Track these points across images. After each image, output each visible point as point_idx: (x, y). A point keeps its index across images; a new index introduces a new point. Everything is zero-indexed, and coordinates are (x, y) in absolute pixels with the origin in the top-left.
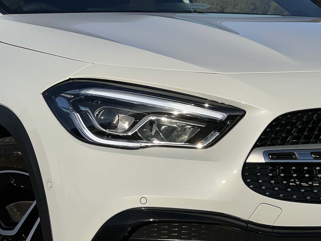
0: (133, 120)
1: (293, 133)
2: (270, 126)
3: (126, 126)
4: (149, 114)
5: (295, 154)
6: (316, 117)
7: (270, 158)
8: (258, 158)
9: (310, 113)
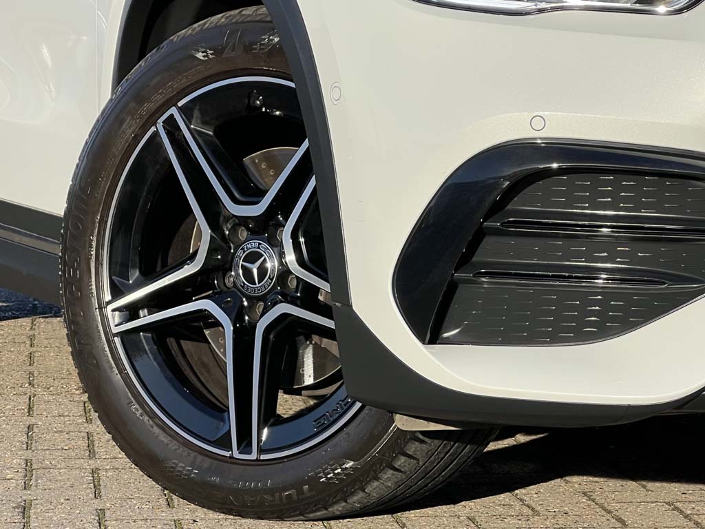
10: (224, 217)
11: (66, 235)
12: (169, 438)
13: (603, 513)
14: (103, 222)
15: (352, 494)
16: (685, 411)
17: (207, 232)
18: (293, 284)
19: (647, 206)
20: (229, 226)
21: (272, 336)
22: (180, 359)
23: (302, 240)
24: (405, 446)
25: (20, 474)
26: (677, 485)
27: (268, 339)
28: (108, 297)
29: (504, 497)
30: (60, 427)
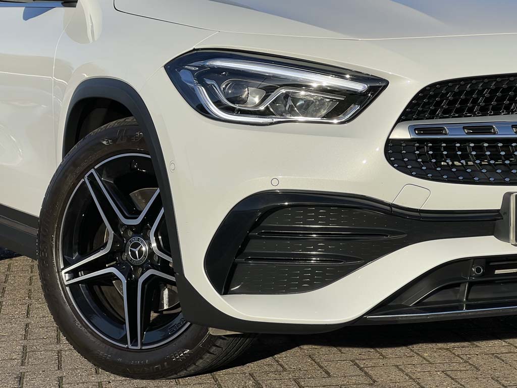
0: (264, 93)
1: (443, 106)
2: (416, 97)
3: (257, 100)
4: (281, 86)
5: (445, 129)
6: (469, 87)
7: (416, 134)
8: (403, 133)
9: (462, 83)
10: (120, 225)
11: (40, 235)
12: (95, 339)
13: (319, 368)
14: (59, 228)
15: (189, 366)
16: (355, 325)
17: (112, 233)
18: (156, 259)
19: (333, 223)
20: (123, 229)
21: (146, 286)
22: (101, 296)
23: (160, 237)
24: (215, 341)
25: (20, 356)
26: (357, 349)
27: (145, 287)
28: (62, 266)
29: (269, 360)
30: (43, 324)
